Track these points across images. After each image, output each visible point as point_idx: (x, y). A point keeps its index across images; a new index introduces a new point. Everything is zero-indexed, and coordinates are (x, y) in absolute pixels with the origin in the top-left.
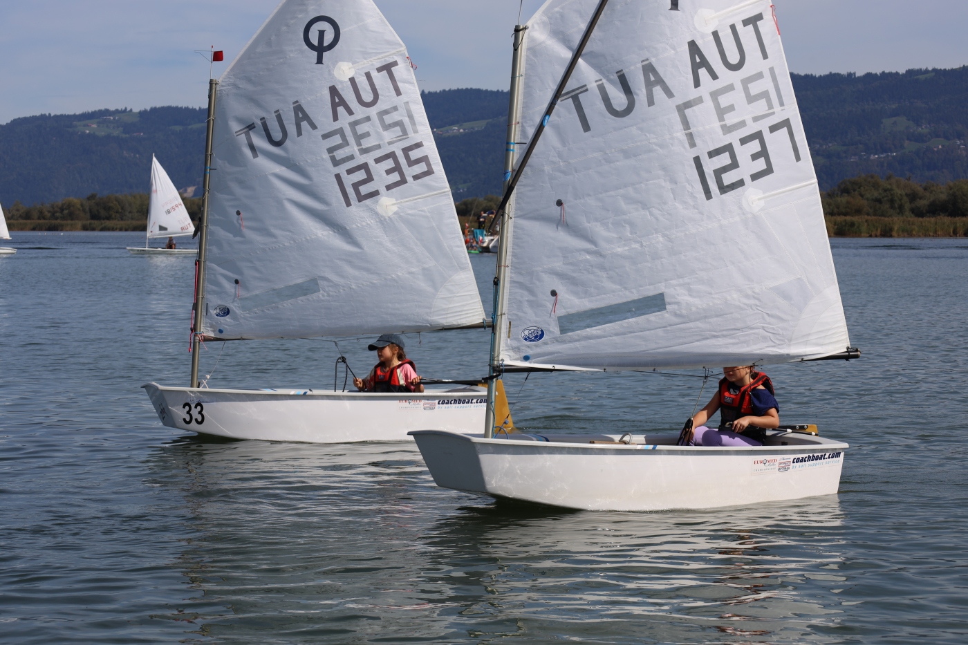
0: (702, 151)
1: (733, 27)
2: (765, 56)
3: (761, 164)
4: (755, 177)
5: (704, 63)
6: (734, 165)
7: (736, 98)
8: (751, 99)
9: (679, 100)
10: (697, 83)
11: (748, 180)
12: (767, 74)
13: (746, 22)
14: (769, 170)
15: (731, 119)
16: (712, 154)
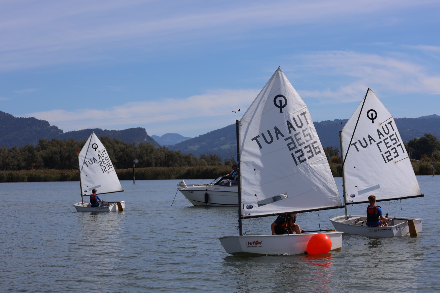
0: (383, 153)
1: (386, 125)
2: (394, 130)
3: (396, 154)
4: (395, 157)
5: (381, 134)
6: (390, 155)
7: (389, 140)
8: (392, 140)
9: (377, 142)
10: (380, 138)
11: (394, 158)
12: (395, 134)
13: (388, 123)
14: (398, 155)
15: (388, 145)
16: (385, 153)
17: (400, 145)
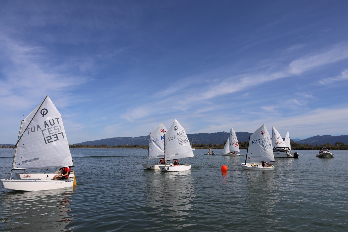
0: (45, 137)
1: (53, 120)
2: (59, 123)
3: (56, 139)
4: (55, 141)
5: (47, 124)
6: (51, 139)
7: (53, 129)
9: (42, 129)
10: (45, 127)
11: (53, 141)
12: (59, 126)
13: (55, 119)
14: (58, 139)
15: (50, 132)
16: (47, 137)
17: (62, 133)
